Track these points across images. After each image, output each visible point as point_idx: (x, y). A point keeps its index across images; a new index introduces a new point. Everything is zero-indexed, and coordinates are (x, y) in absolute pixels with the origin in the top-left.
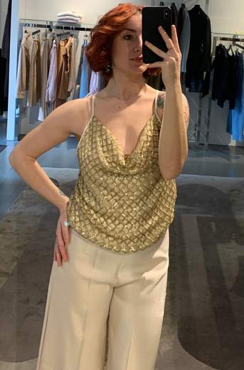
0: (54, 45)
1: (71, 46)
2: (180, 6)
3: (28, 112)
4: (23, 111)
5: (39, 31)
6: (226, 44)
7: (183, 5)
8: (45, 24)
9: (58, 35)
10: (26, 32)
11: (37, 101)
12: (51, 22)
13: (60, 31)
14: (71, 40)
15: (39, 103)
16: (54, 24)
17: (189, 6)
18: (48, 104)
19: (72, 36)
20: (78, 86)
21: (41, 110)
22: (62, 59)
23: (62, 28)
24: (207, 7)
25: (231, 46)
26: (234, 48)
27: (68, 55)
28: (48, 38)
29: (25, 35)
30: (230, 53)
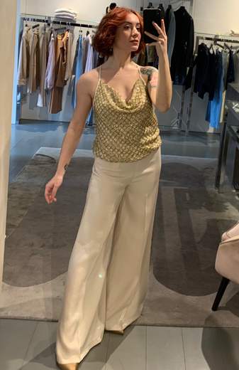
0: (52, 39)
1: (67, 40)
2: (167, 7)
3: (28, 98)
4: (23, 97)
5: (38, 25)
6: (208, 44)
7: (170, 7)
8: (43, 18)
9: (56, 30)
10: (26, 26)
11: (37, 88)
12: (49, 18)
13: (57, 26)
14: (68, 34)
15: (38, 91)
16: (52, 19)
17: (175, 8)
18: (47, 91)
19: (68, 30)
20: (74, 76)
21: (40, 96)
22: (59, 51)
23: (59, 23)
24: (191, 9)
25: (212, 45)
26: (215, 48)
27: (65, 48)
28: (47, 31)
29: (25, 29)
30: (211, 51)
